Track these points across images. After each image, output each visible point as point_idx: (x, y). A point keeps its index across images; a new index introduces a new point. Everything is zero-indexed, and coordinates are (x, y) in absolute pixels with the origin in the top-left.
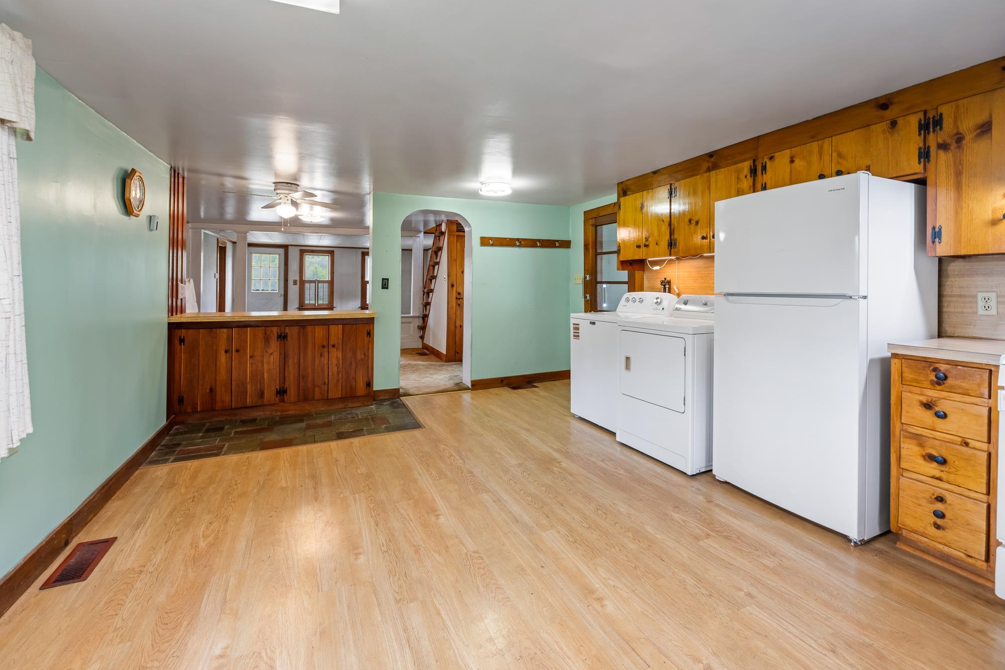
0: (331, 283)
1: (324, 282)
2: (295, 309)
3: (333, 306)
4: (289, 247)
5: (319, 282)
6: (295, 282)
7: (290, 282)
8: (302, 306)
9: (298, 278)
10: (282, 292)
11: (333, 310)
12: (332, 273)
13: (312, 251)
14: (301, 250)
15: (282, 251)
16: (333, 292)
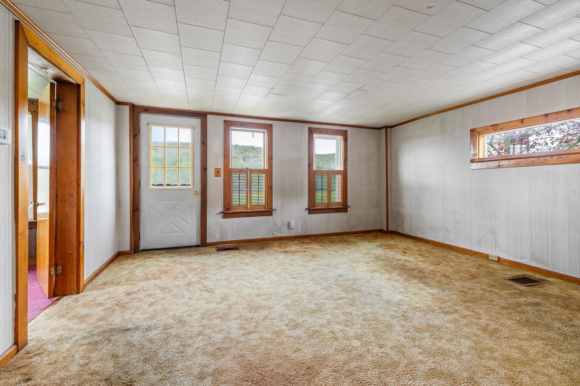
0: (269, 173)
1: (259, 171)
2: (218, 214)
3: (272, 208)
4: (208, 115)
5: (252, 171)
6: (217, 172)
7: (211, 172)
8: (228, 209)
9: (221, 166)
10: (198, 188)
11: (271, 214)
12: (270, 158)
13: (242, 124)
14: (225, 121)
15: (196, 122)
16: (271, 187)
